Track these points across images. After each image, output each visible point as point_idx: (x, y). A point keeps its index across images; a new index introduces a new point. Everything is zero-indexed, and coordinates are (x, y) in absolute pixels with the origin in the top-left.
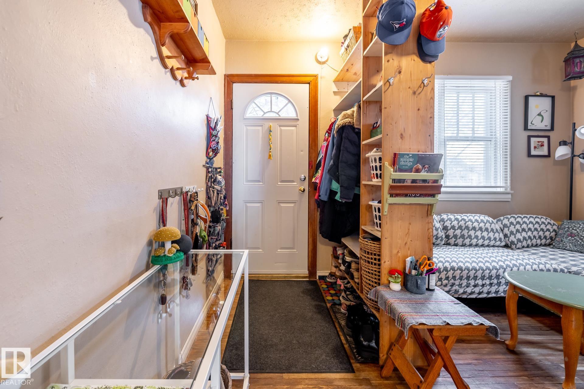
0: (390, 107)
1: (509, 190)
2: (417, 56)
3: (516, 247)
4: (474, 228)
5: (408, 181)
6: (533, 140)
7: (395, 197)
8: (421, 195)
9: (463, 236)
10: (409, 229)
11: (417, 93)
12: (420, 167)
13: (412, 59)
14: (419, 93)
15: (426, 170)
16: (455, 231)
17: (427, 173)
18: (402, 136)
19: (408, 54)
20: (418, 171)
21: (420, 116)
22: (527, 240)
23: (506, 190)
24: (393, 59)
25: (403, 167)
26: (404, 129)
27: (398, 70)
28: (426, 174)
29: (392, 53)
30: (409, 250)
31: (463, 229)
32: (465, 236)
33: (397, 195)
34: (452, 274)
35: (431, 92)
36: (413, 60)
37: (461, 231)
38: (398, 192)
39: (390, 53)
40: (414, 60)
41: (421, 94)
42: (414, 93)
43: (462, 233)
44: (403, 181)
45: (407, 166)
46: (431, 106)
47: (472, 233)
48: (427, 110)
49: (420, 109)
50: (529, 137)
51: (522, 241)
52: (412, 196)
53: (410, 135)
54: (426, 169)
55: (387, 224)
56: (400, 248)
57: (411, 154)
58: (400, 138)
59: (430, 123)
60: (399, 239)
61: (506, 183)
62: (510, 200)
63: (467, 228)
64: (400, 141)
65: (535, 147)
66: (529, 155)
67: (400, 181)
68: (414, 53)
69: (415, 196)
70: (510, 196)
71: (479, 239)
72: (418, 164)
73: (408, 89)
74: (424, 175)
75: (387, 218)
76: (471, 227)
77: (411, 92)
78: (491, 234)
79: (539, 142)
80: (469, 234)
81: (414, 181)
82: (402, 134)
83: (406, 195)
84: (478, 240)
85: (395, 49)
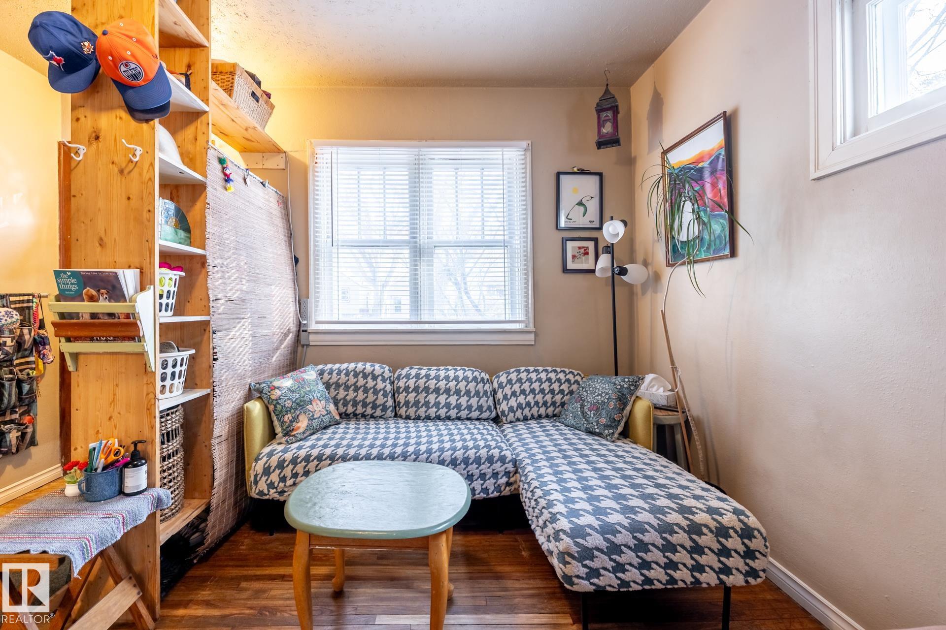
0: (82, 194)
1: (531, 327)
2: (125, 111)
3: (506, 420)
4: (437, 390)
5: (84, 315)
6: (570, 245)
7: (74, 342)
8: (116, 339)
9: (416, 403)
10: (115, 395)
11: (126, 172)
12: (94, 292)
13: (118, 115)
14: (130, 172)
15: (106, 298)
16: (408, 395)
17: (110, 301)
18: (102, 243)
19: (111, 108)
20: (92, 299)
21: (132, 209)
22: (523, 409)
23: (526, 327)
24: (85, 117)
25: (67, 293)
26: (105, 230)
27: (94, 135)
28: (107, 303)
29: (84, 107)
30: (116, 429)
31: (420, 391)
32: (420, 402)
33: (77, 339)
34: (315, 466)
35: (149, 169)
36: (118, 118)
37: (416, 394)
38: (76, 334)
39: (81, 107)
40: (121, 118)
41: (133, 172)
42: (121, 172)
43: (417, 399)
44: (77, 315)
45: (70, 290)
46: (150, 193)
47: (432, 398)
48: (142, 198)
49: (131, 196)
50: (564, 241)
51: (515, 409)
52: (100, 341)
53: (115, 239)
54: (105, 296)
55: (78, 386)
56: (101, 426)
57: (69, 271)
58: (98, 245)
59: (149, 221)
60: (99, 411)
61: (527, 315)
62: (533, 343)
63: (427, 389)
64: (99, 249)
65: (574, 257)
66: (565, 270)
67: (71, 316)
68: (120, 107)
69: (107, 340)
70: (532, 336)
71: (441, 407)
72: (88, 288)
73: (111, 166)
74: (104, 305)
75: (78, 375)
76: (432, 387)
77: (116, 170)
78: (463, 401)
79: (580, 248)
80: (427, 400)
81: (94, 316)
82: (101, 239)
83: (92, 339)
84: (439, 410)
85: (89, 101)
